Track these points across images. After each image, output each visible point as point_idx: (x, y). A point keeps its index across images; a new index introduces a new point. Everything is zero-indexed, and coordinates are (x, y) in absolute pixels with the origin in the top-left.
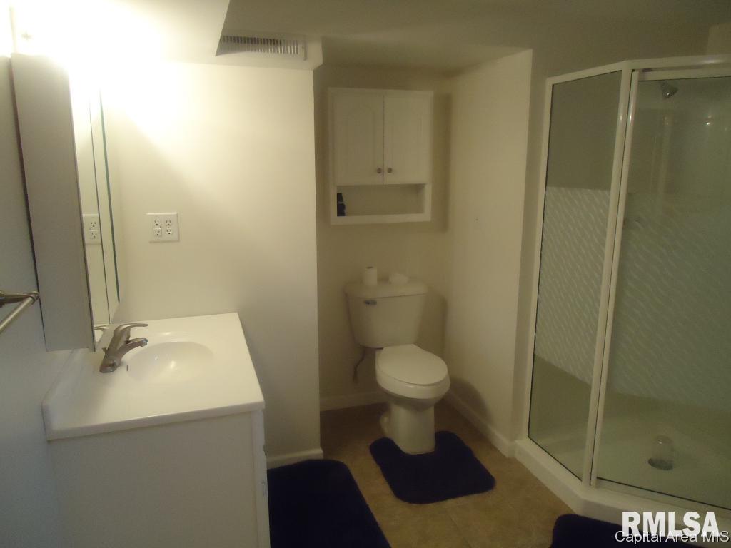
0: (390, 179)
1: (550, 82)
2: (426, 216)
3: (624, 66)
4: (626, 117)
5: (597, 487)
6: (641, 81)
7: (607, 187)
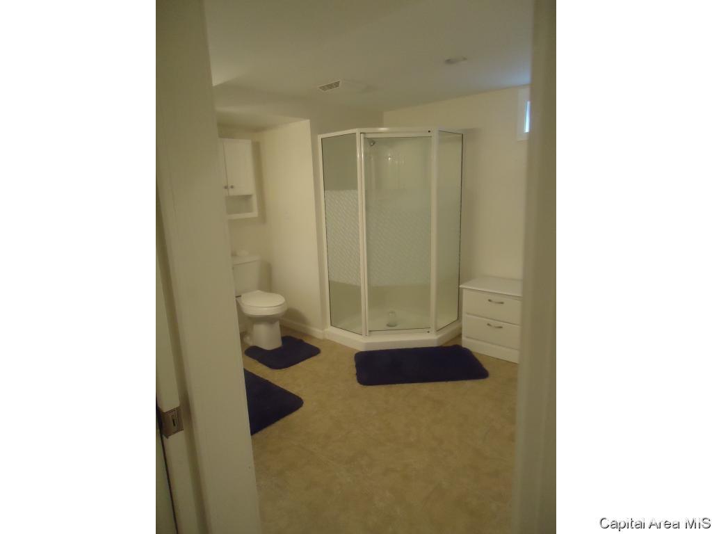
0: (232, 192)
1: (320, 137)
2: (255, 214)
3: (357, 131)
4: (360, 155)
5: (369, 336)
6: (365, 138)
7: (355, 188)
